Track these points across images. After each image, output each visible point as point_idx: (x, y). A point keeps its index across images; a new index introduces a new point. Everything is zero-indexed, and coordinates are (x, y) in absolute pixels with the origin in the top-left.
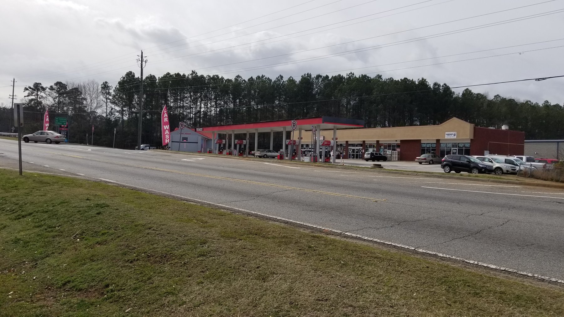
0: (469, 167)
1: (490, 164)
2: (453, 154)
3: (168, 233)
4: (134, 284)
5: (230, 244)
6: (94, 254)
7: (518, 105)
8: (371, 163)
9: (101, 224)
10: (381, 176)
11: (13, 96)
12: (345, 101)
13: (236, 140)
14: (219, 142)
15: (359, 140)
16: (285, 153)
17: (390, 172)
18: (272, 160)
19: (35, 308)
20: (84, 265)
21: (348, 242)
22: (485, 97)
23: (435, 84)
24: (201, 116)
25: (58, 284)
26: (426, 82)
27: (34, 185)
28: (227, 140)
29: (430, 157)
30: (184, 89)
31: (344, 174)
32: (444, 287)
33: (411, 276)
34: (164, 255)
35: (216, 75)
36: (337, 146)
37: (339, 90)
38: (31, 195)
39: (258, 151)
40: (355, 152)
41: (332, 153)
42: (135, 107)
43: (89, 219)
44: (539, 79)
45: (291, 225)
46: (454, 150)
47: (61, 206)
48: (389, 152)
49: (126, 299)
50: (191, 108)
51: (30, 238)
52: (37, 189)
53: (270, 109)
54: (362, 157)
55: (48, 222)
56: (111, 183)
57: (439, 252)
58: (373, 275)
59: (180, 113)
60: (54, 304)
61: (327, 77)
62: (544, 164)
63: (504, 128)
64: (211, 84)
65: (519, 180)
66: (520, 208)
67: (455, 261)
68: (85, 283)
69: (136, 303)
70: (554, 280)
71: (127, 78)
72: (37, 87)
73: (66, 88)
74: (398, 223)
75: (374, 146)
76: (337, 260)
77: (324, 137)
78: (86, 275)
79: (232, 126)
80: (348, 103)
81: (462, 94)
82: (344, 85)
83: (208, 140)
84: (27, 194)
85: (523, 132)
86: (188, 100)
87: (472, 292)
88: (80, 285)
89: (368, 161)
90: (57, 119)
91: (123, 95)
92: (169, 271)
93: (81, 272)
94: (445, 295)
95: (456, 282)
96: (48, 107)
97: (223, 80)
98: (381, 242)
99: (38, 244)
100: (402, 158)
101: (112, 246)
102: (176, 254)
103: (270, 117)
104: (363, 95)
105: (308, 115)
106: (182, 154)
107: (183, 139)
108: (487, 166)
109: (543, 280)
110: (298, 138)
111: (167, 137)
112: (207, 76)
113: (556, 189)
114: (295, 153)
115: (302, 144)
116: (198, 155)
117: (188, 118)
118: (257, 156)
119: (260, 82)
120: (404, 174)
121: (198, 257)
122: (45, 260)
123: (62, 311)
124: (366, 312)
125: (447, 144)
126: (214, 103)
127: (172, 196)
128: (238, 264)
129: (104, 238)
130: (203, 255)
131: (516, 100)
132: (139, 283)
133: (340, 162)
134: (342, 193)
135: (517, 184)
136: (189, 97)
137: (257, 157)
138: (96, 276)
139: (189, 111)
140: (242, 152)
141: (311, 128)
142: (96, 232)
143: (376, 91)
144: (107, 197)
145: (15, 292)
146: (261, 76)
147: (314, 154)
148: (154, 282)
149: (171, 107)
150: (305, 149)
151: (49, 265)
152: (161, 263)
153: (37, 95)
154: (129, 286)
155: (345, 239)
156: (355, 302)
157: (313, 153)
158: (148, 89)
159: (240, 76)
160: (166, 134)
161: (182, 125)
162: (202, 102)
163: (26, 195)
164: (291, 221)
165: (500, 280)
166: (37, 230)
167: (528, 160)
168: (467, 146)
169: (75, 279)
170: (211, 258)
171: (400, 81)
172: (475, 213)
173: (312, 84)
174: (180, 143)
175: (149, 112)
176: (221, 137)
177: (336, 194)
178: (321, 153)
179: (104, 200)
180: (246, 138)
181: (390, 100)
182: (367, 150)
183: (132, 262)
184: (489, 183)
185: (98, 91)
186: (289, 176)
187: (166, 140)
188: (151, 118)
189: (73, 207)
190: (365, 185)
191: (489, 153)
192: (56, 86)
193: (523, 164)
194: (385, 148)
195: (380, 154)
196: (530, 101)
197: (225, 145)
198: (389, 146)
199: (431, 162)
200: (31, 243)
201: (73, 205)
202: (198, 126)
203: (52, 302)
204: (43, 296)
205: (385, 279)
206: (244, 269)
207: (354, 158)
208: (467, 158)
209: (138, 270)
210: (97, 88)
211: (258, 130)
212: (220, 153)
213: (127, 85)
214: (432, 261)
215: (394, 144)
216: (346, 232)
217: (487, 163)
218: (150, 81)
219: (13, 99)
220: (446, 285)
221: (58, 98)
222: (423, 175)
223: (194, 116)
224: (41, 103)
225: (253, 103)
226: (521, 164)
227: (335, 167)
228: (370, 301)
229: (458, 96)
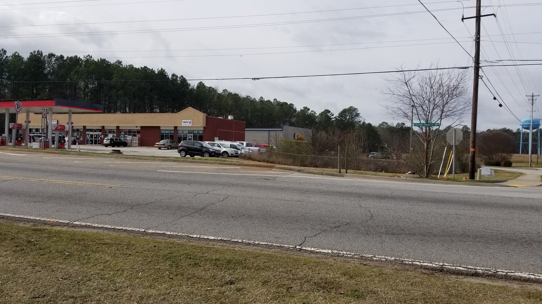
0: (201, 152)
1: (218, 148)
2: (189, 140)
7: (241, 99)
8: (110, 149)
10: (119, 162)
12: (82, 84)
15: (98, 125)
16: (9, 138)
17: (128, 157)
21: (75, 232)
22: (216, 91)
23: (173, 75)
26: (165, 72)
29: (169, 142)
31: (78, 160)
32: (168, 262)
33: (139, 257)
36: (73, 131)
37: (76, 72)
40: (94, 138)
41: (66, 139)
44: (254, 79)
45: (8, 220)
46: (191, 136)
48: (129, 138)
54: (101, 143)
57: (168, 231)
58: (99, 262)
61: (62, 57)
62: (259, 148)
63: (230, 118)
65: (239, 162)
66: (237, 185)
67: (181, 237)
70: (257, 243)
74: (131, 207)
75: (114, 132)
76: (61, 252)
77: (58, 121)
80: (86, 86)
81: (197, 86)
82: (81, 66)
85: (245, 122)
87: (192, 263)
89: (107, 147)
94: (168, 270)
95: (180, 256)
98: (112, 227)
100: (142, 143)
104: (102, 79)
105: (39, 97)
108: (216, 150)
109: (250, 244)
110: (25, 122)
113: (265, 169)
114: (22, 138)
115: (30, 128)
120: (142, 159)
124: (88, 300)
125: (184, 131)
131: (239, 95)
133: (76, 148)
134: (73, 181)
135: (237, 165)
141: (41, 111)
143: (116, 77)
147: (45, 140)
150: (34, 133)
155: (73, 229)
156: (77, 293)
157: (44, 138)
164: (8, 215)
165: (216, 249)
167: (248, 145)
168: (201, 133)
171: (140, 68)
172: (201, 192)
173: (43, 63)
177: (67, 182)
178: (53, 138)
181: (130, 87)
182: (106, 136)
184: (215, 165)
186: (11, 165)
190: (101, 172)
191: (218, 139)
193: (243, 149)
194: (126, 133)
195: (120, 140)
196: (250, 97)
198: (130, 132)
199: (169, 147)
205: (112, 264)
207: (92, 143)
208: (200, 143)
214: (160, 240)
215: (135, 130)
216: (75, 221)
217: (216, 148)
220: (170, 261)
222: (159, 159)
226: (242, 148)
227: (69, 153)
228: (94, 289)
229: (194, 87)
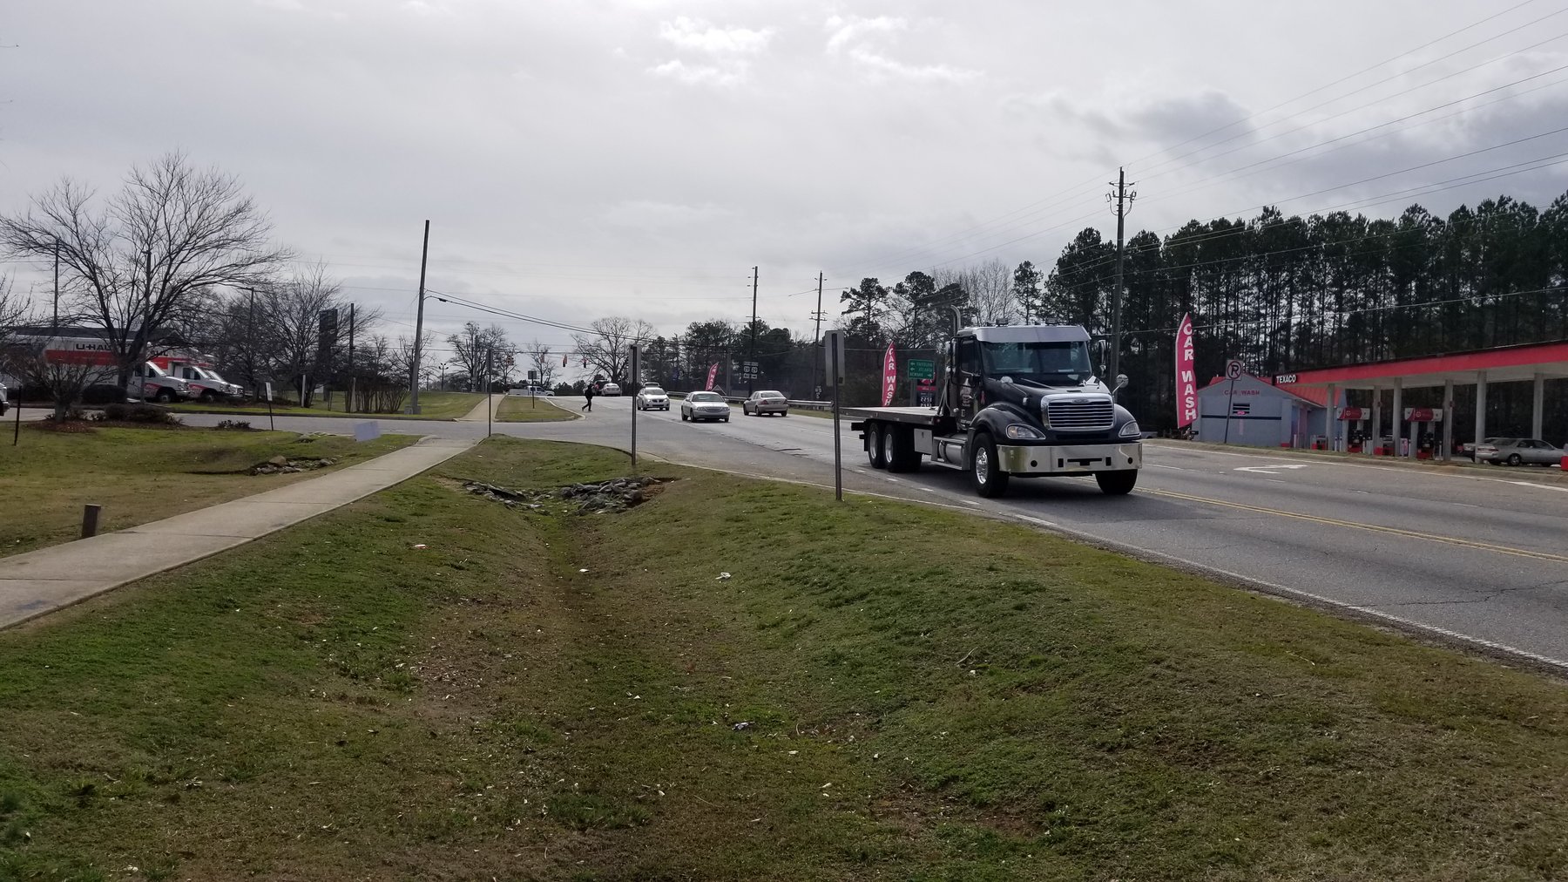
3: (1211, 682)
4: (1123, 813)
5: (1412, 736)
6: (1013, 715)
9: (1026, 636)
11: (819, 313)
13: (1407, 410)
14: (1348, 414)
18: (1544, 473)
19: (880, 832)
20: (991, 739)
24: (1292, 339)
25: (930, 781)
27: (867, 526)
28: (1377, 411)
30: (1240, 263)
34: (1203, 744)
35: (1339, 213)
38: (863, 549)
39: (1487, 442)
42: (1099, 325)
43: (996, 619)
47: (929, 581)
49: (1102, 852)
50: (1260, 315)
51: (863, 656)
52: (875, 535)
53: (1530, 304)
55: (903, 621)
56: (1046, 527)
59: (1226, 333)
60: (922, 831)
64: (1324, 241)
68: (994, 788)
69: (1130, 868)
71: (1080, 246)
72: (870, 289)
73: (932, 286)
78: (996, 768)
79: (1393, 365)
83: (1314, 409)
84: (854, 548)
86: (1252, 293)
88: (981, 792)
90: (912, 364)
91: (1069, 294)
92: (1222, 792)
93: (984, 759)
96: (891, 335)
97: (1362, 225)
99: (881, 673)
101: (1057, 697)
102: (1238, 746)
103: (1532, 330)
106: (1234, 451)
107: (1234, 409)
111: (1190, 402)
112: (1311, 217)
116: (1283, 456)
117: (1250, 346)
118: (1483, 459)
119: (1493, 219)
121: (1308, 764)
122: (897, 714)
123: (943, 853)
126: (1333, 296)
127: (1214, 574)
128: (1446, 804)
129: (1036, 674)
130: (1326, 761)
132: (1135, 814)
136: (1253, 285)
137: (1485, 462)
138: (1020, 774)
139: (1254, 326)
140: (1427, 445)
142: (1014, 656)
144: (1038, 566)
145: (834, 784)
146: (1496, 200)
148: (1178, 817)
149: (1203, 318)
151: (906, 728)
152: (1196, 764)
153: (869, 308)
154: (1109, 817)
158: (1135, 273)
159: (1420, 209)
160: (1186, 394)
161: (1236, 368)
162: (1295, 296)
163: (851, 549)
166: (877, 636)
169: (970, 774)
170: (1352, 772)
174: (1231, 420)
175: (1137, 335)
176: (1356, 399)
179: (1031, 573)
180: (1442, 401)
183: (1114, 752)
185: (1006, 288)
187: (1187, 411)
188: (1144, 353)
189: (957, 586)
192: (911, 282)
197: (1368, 424)
200: (866, 668)
201: (958, 581)
202: (1282, 368)
203: (917, 826)
204: (897, 806)
206: (1469, 823)
209: (1131, 774)
210: (1006, 280)
211: (1488, 374)
212: (1355, 447)
213: (1081, 266)
218: (1142, 249)
219: (818, 320)
221: (913, 313)
223: (1268, 340)
224: (876, 326)
225: (1466, 289)
